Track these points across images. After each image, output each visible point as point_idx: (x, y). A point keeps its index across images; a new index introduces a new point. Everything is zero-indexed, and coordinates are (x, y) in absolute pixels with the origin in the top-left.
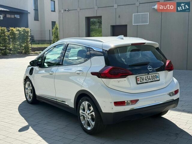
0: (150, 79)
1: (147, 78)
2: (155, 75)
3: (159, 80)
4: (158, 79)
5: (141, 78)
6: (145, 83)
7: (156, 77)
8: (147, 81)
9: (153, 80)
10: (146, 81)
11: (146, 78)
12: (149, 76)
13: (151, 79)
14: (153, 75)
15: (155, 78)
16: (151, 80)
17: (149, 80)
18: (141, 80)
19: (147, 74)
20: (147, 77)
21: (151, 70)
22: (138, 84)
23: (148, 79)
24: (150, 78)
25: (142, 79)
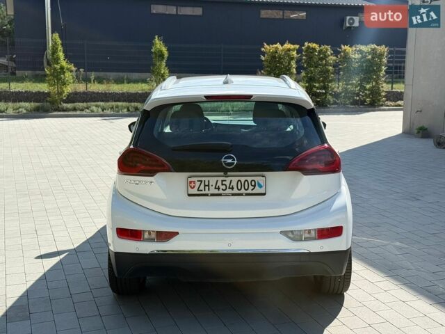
0: (233, 188)
1: (223, 184)
2: (249, 179)
3: (264, 194)
4: (262, 191)
5: (201, 181)
6: (213, 195)
7: (255, 186)
8: (221, 192)
9: (243, 191)
10: (216, 192)
11: (219, 184)
12: (228, 179)
13: (235, 187)
14: (243, 179)
15: (251, 187)
16: (235, 191)
17: (229, 191)
18: (202, 187)
19: (222, 173)
20: (222, 181)
21: (230, 164)
22: (189, 195)
23: (224, 187)
24: (234, 184)
25: (205, 186)
